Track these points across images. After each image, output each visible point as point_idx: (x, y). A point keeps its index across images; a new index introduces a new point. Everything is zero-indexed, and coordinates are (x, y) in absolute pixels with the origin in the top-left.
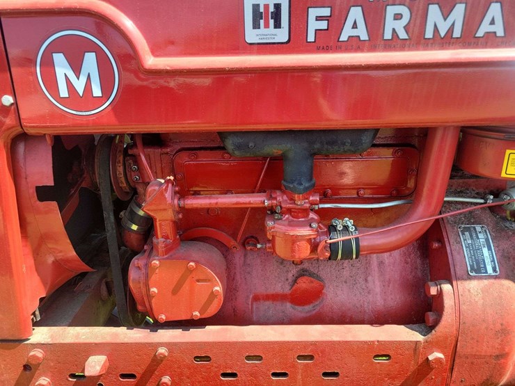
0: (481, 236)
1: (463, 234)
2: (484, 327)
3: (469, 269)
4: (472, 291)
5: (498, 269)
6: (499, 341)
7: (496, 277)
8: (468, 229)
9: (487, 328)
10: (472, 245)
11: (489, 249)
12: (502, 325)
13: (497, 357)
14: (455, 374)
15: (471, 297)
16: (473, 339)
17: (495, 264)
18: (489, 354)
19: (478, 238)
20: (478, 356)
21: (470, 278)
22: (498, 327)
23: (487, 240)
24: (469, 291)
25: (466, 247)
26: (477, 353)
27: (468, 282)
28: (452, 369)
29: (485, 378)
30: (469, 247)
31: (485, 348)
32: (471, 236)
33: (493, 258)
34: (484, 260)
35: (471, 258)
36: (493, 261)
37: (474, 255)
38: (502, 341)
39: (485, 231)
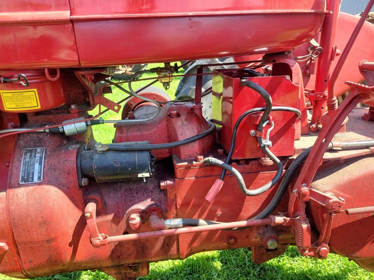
0: (38, 155)
1: (26, 154)
2: (29, 221)
3: (20, 179)
4: (19, 195)
5: (42, 178)
6: (44, 229)
7: (40, 184)
8: (31, 151)
9: (32, 221)
10: (28, 163)
11: (40, 164)
12: (42, 218)
13: (48, 241)
14: (22, 257)
15: (18, 200)
16: (24, 230)
17: (41, 175)
18: (40, 240)
19: (35, 157)
20: (33, 242)
21: (20, 186)
22: (40, 220)
23: (41, 158)
24: (17, 195)
25: (23, 164)
26: (31, 240)
27: (17, 189)
28: (18, 254)
29: (47, 257)
30: (25, 164)
31: (36, 236)
32: (31, 156)
33: (41, 171)
34: (33, 173)
35: (25, 171)
36: (40, 172)
37: (27, 170)
38: (46, 229)
39: (43, 151)
